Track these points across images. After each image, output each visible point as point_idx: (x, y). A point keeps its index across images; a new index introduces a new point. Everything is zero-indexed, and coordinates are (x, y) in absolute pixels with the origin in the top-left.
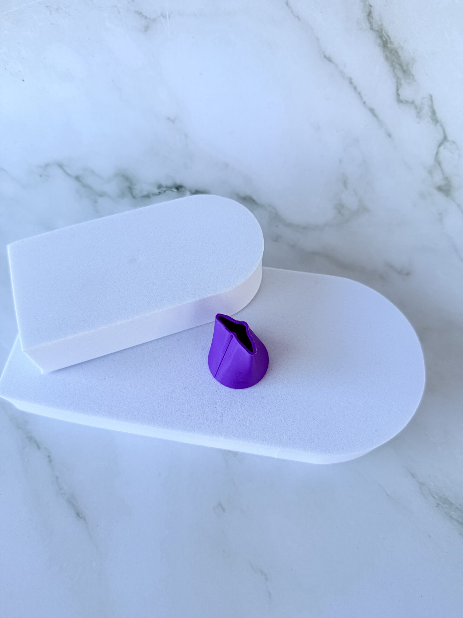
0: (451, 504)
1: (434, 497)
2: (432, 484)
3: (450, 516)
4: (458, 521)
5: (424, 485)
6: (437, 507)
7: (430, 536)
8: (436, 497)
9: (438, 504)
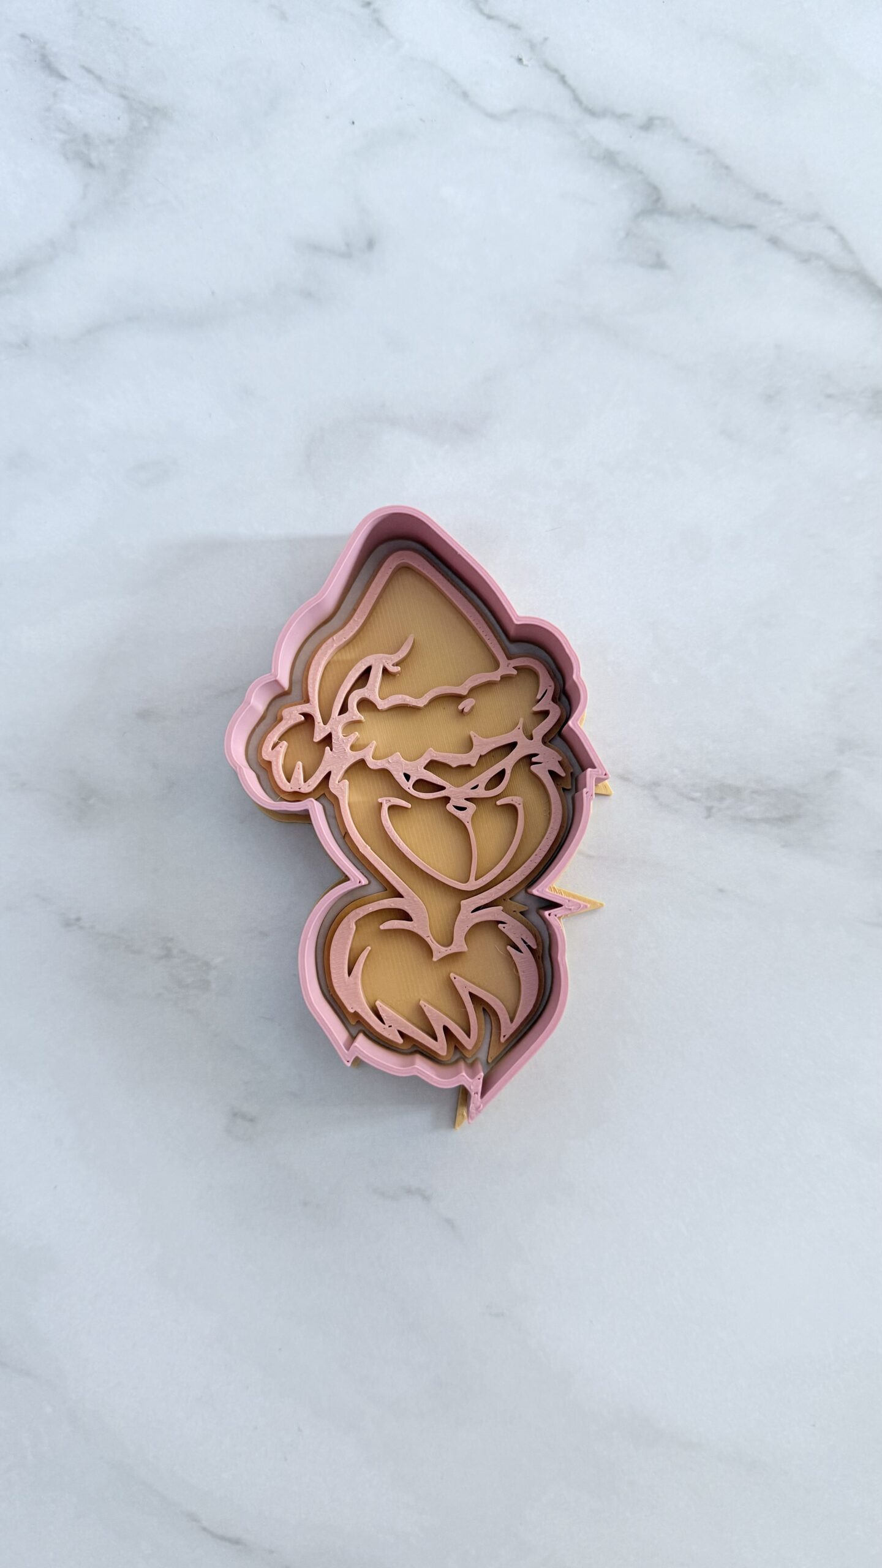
0: (736, 791)
1: (693, 799)
2: (676, 771)
3: (749, 820)
4: (767, 820)
5: (656, 784)
6: (708, 817)
7: (721, 891)
8: (697, 795)
9: (709, 809)
